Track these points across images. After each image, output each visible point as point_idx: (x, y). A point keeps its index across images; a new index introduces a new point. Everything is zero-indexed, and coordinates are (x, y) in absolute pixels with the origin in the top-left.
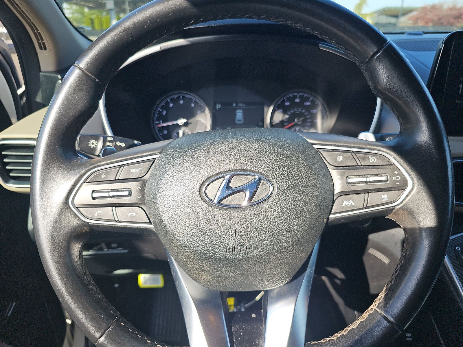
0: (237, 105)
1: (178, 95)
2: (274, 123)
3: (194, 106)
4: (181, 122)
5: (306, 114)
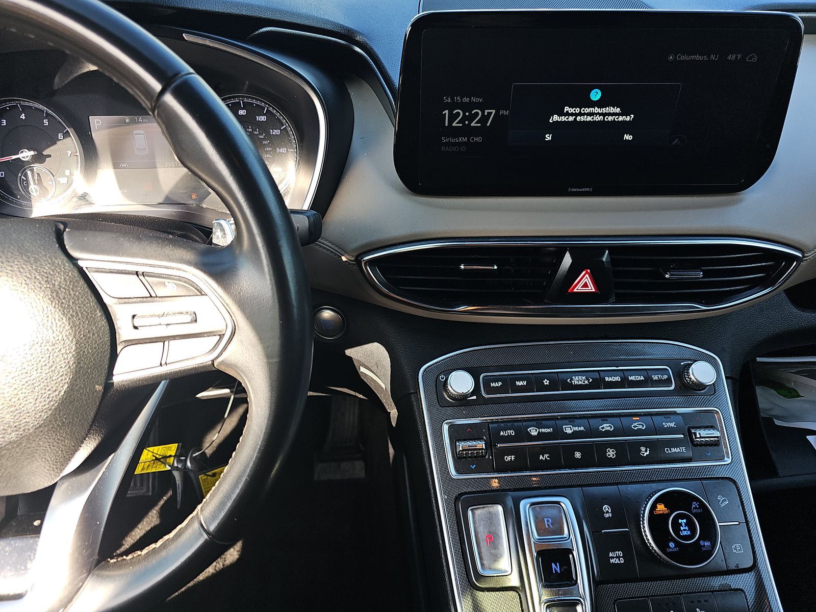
0: (132, 119)
3: (47, 122)
4: (26, 155)
5: (261, 137)
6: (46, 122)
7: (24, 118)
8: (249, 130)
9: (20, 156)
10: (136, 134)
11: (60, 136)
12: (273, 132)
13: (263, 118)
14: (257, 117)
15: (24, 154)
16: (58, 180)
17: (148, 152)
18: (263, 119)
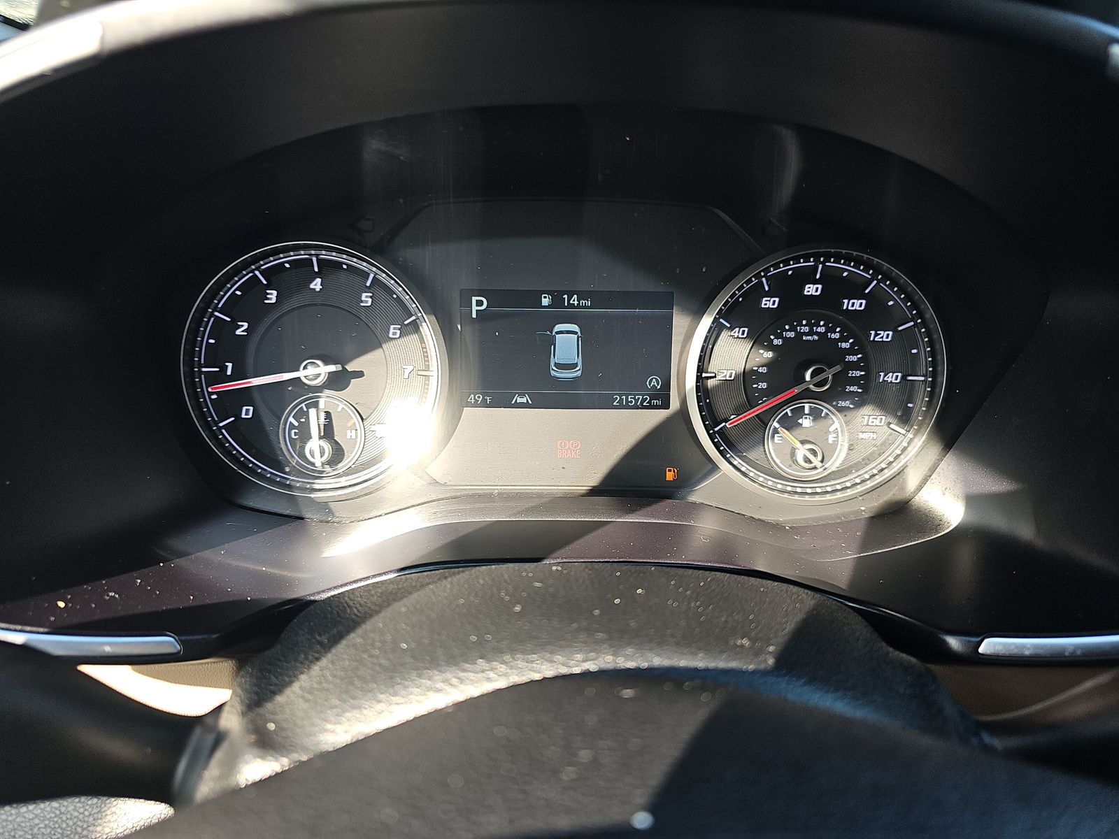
0: (557, 302)
1: (303, 255)
2: (710, 383)
3: (370, 300)
4: (315, 372)
5: (844, 345)
6: (366, 299)
7: (318, 288)
8: (819, 330)
9: (300, 374)
10: (557, 333)
11: (394, 330)
12: (876, 335)
13: (858, 305)
14: (846, 301)
15: (311, 371)
16: (373, 428)
17: (579, 372)
18: (857, 307)
